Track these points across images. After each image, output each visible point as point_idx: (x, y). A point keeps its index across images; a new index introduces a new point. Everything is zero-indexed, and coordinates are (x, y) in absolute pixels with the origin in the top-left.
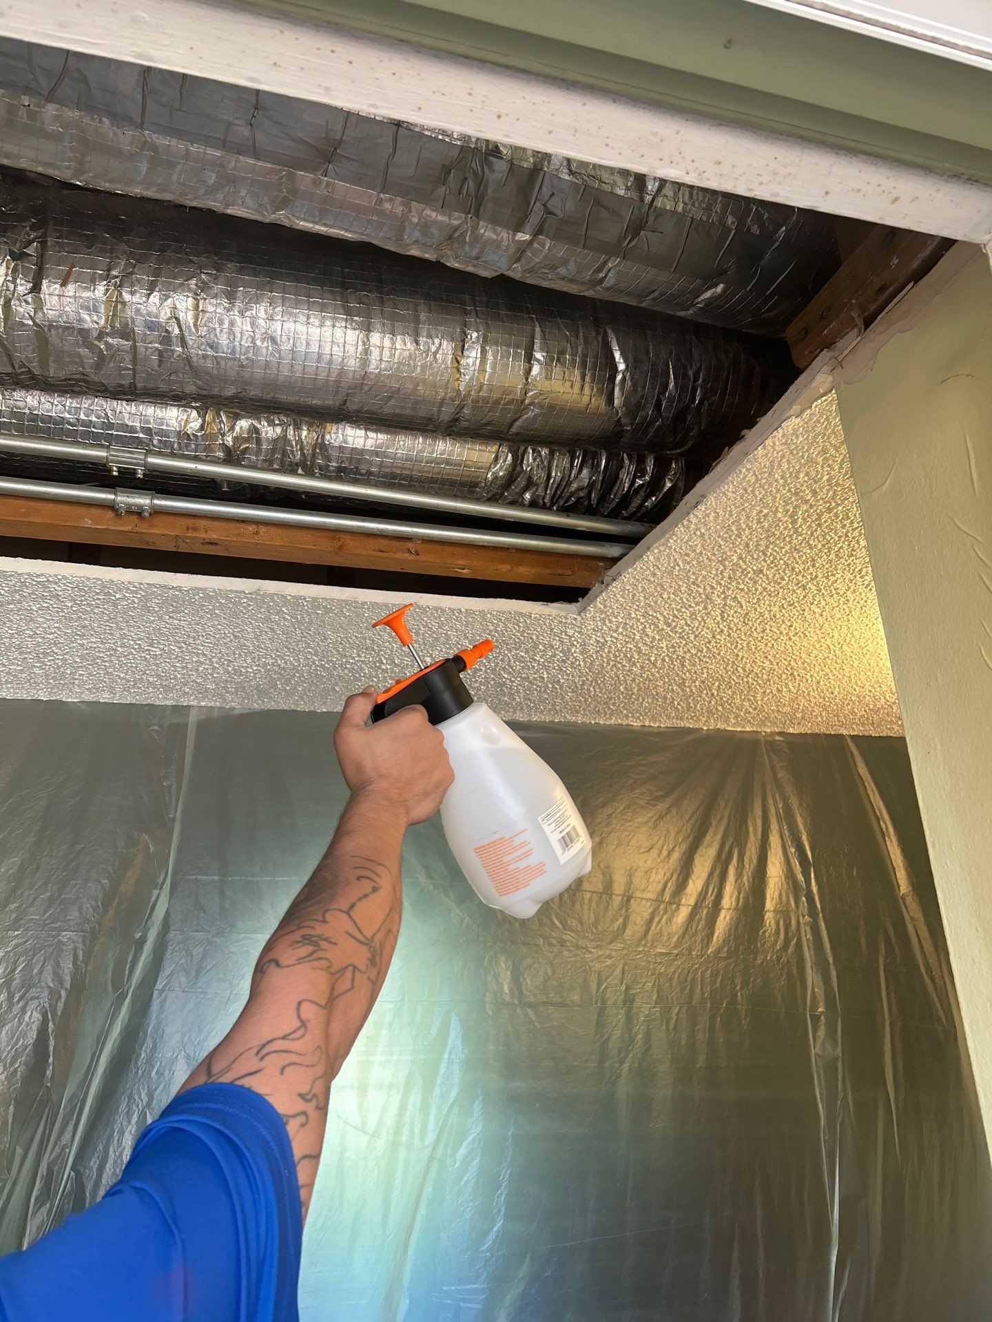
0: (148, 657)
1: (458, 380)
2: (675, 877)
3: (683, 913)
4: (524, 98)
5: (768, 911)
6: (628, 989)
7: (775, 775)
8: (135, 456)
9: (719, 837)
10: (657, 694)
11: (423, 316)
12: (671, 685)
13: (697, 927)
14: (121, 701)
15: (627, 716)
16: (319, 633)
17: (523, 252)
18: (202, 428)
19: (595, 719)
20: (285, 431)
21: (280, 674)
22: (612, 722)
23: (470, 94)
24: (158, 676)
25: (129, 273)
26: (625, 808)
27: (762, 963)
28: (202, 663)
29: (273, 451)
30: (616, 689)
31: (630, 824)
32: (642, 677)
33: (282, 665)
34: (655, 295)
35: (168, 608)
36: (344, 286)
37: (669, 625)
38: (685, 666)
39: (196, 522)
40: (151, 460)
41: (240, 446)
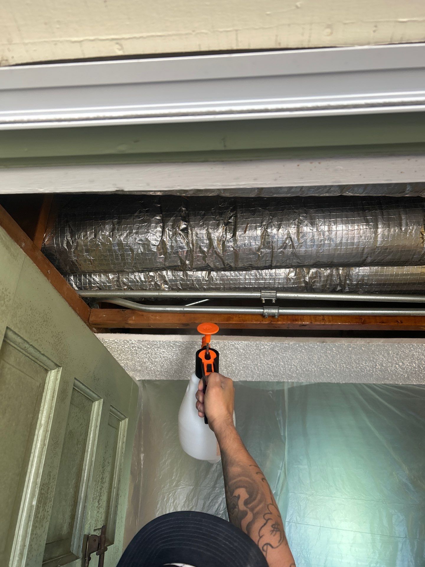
1: (422, 243)
8: (272, 294)
11: (403, 216)
18: (295, 275)
20: (332, 272)
25: (270, 223)
29: (327, 280)
35: (282, 351)
36: (364, 210)
39: (297, 317)
40: (278, 295)
41: (312, 280)
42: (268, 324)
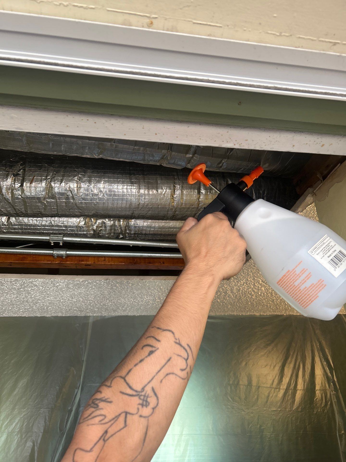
0: (72, 302)
1: (173, 202)
2: (277, 377)
3: (282, 392)
4: (164, 127)
5: (317, 390)
6: (261, 426)
7: (315, 333)
8: (59, 238)
9: (294, 360)
10: (264, 304)
11: (159, 182)
12: (268, 301)
13: (288, 398)
14: (66, 316)
15: (253, 312)
16: (131, 292)
17: (190, 160)
18: (85, 224)
19: (241, 313)
20: (114, 223)
21: (120, 304)
22: (248, 314)
23: (143, 128)
24: (77, 308)
25: (54, 177)
26: (254, 350)
27: (316, 413)
28: (91, 303)
29: (111, 230)
30: (247, 303)
31: (257, 356)
32: (256, 299)
33: (120, 302)
34: (242, 169)
35: (76, 287)
36: (130, 174)
37: (264, 282)
38: (273, 295)
39: (83, 258)
40: (65, 239)
41: (99, 229)
42: (58, 263)
